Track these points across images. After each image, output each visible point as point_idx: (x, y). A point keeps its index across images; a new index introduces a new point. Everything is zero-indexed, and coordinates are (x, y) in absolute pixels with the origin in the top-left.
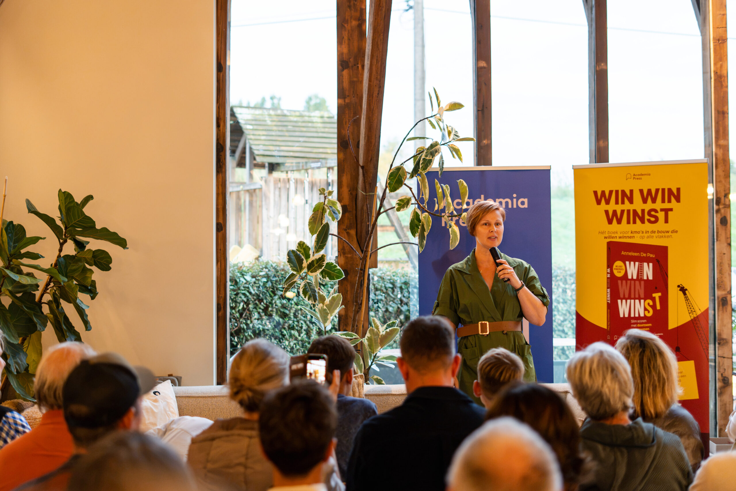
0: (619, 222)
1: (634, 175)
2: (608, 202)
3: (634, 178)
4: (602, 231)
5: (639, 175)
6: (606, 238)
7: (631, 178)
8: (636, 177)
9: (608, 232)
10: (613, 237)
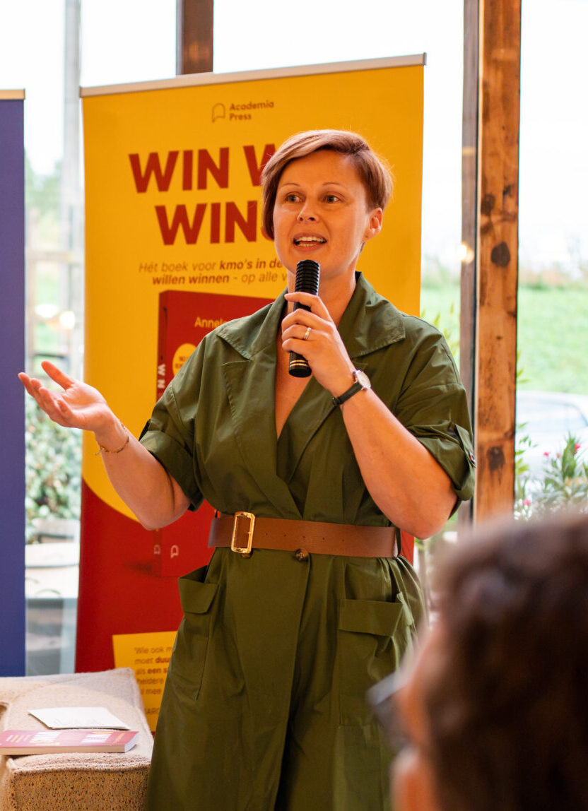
0: (192, 237)
1: (233, 107)
2: (164, 185)
3: (232, 116)
4: (149, 264)
5: (244, 107)
6: (157, 281)
7: (224, 117)
8: (236, 113)
9: (164, 265)
10: (174, 280)
